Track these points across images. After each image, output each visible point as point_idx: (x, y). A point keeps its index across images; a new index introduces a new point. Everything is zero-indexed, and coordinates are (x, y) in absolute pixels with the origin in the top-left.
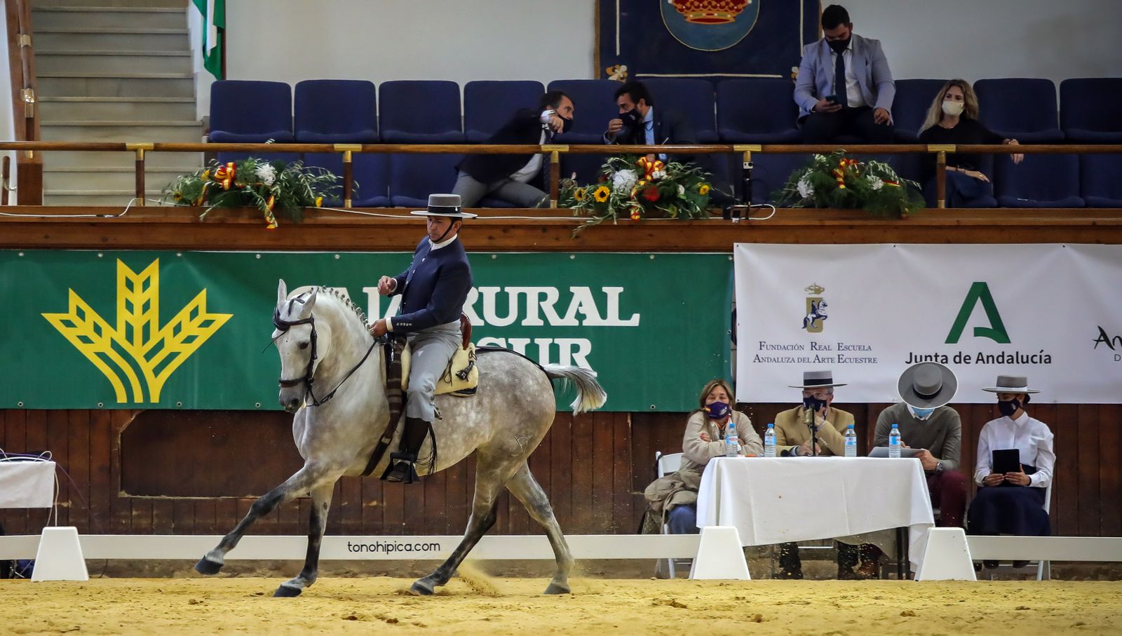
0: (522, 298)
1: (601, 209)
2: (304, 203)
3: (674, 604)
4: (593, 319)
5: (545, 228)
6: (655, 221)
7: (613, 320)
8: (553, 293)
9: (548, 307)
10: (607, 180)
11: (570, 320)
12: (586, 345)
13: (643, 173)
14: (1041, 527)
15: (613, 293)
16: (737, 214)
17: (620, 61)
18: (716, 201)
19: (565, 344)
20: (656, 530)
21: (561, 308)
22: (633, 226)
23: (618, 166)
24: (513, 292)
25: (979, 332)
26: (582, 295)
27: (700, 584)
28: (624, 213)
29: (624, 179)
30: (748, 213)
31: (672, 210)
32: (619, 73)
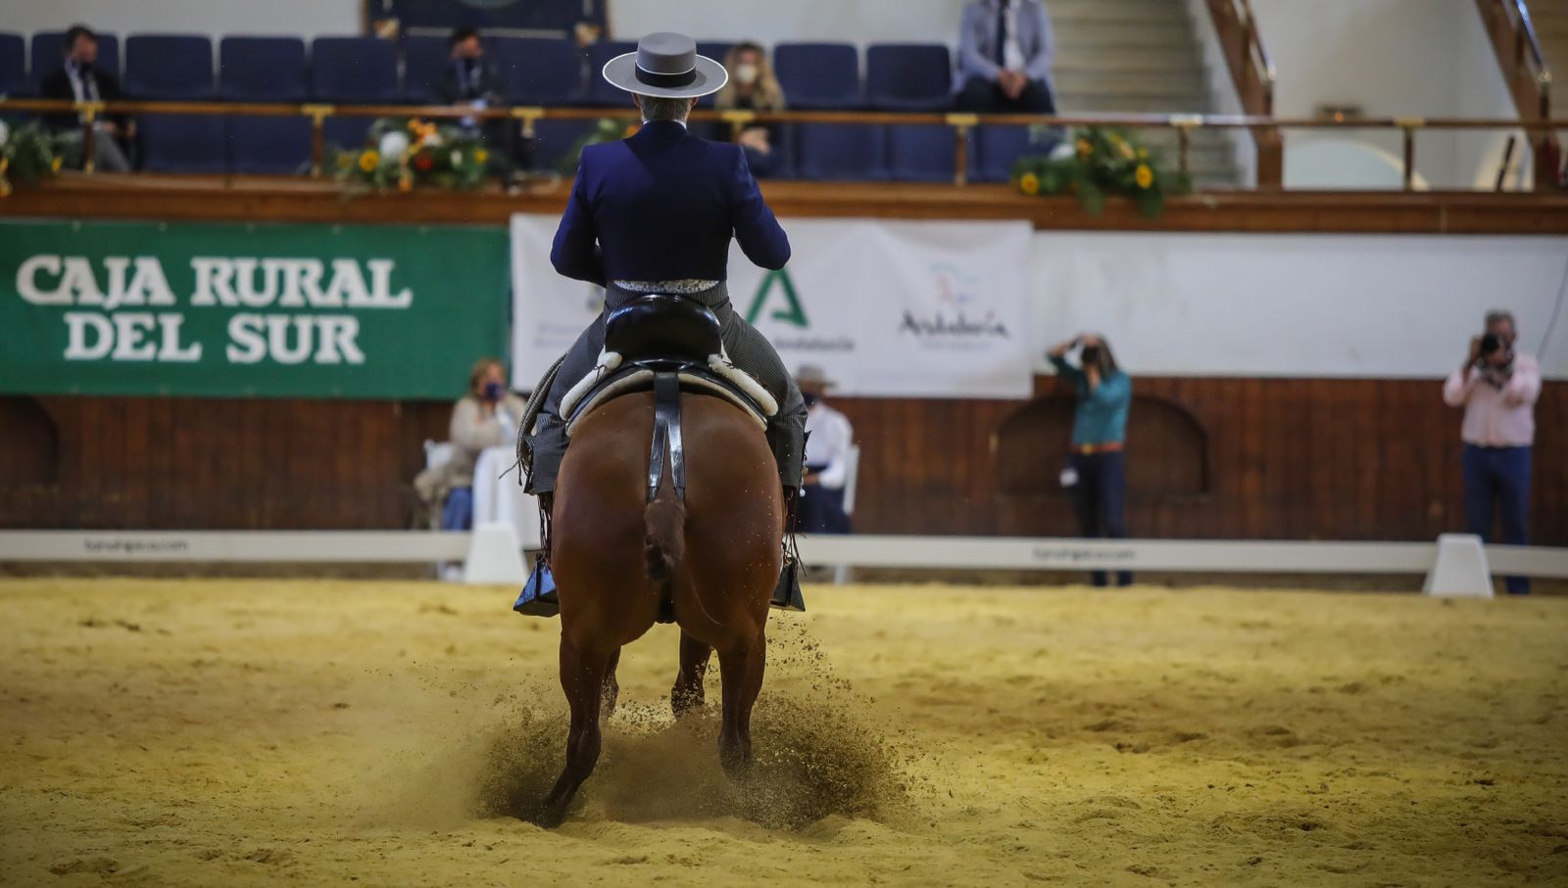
0: (281, 276)
1: (368, 177)
2: (41, 168)
3: (444, 610)
4: (359, 298)
5: (305, 198)
6: (427, 191)
7: (381, 298)
8: (315, 268)
9: (311, 284)
10: (375, 145)
11: (333, 298)
12: (351, 326)
13: (414, 138)
14: (839, 525)
15: (381, 269)
16: (517, 183)
17: (389, 15)
18: (493, 171)
19: (327, 324)
20: (425, 527)
21: (324, 284)
22: (404, 197)
23: (386, 130)
24: (271, 267)
25: (778, 316)
26: (347, 271)
27: (472, 588)
28: (393, 181)
29: (393, 145)
30: (527, 184)
31: (446, 181)
32: (388, 29)
